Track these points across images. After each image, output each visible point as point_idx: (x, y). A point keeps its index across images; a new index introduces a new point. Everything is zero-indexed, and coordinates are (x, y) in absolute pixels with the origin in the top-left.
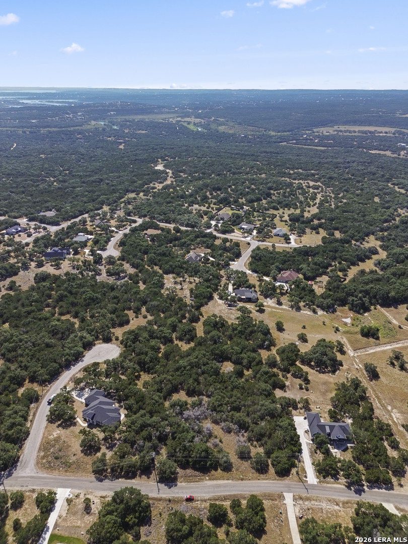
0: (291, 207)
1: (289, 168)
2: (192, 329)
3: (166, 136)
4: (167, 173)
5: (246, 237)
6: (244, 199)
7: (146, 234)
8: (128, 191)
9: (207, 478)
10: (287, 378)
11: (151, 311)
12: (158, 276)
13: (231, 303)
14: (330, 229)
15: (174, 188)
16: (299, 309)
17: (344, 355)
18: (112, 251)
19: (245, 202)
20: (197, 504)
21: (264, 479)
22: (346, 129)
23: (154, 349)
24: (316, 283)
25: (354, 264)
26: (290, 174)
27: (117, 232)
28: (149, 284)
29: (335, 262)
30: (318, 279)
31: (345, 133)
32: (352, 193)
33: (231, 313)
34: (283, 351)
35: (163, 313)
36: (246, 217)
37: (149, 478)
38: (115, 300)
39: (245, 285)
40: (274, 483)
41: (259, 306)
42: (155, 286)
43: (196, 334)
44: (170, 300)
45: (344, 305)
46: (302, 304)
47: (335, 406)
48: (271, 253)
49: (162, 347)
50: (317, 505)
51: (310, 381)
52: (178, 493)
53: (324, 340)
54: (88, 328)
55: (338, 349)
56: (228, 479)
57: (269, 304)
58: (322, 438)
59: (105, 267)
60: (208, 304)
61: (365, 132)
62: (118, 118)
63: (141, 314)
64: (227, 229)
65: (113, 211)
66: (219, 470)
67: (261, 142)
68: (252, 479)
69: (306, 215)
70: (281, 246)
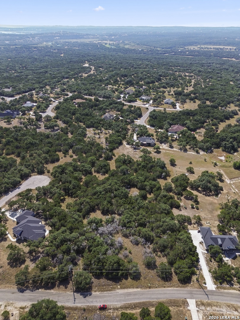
0: (175, 87)
1: (171, 66)
2: (106, 164)
3: (91, 50)
4: (91, 68)
5: (145, 105)
6: (143, 82)
7: (75, 102)
8: (64, 78)
9: (119, 287)
10: (181, 200)
11: (76, 153)
12: (82, 128)
13: (136, 147)
14: (203, 99)
15: (95, 76)
16: (186, 151)
17: (223, 183)
18: (50, 112)
19: (143, 84)
20: (110, 312)
21: (169, 287)
22: (205, 47)
23: (77, 179)
24: (197, 133)
25: (222, 121)
26: (173, 69)
27: (54, 102)
28: (76, 134)
29: (208, 120)
30: (198, 131)
31: (205, 49)
32: (215, 79)
33: (136, 154)
34: (177, 180)
35: (85, 153)
36: (145, 92)
37: (66, 288)
38: (49, 145)
39: (146, 135)
40: (178, 290)
41: (157, 149)
42: (80, 135)
43: (110, 168)
44: (91, 145)
45: (218, 148)
46: (188, 147)
47: (222, 222)
48: (164, 114)
49: (83, 177)
50: (218, 311)
51: (199, 202)
52: (92, 302)
53: (207, 172)
54: (26, 163)
55: (218, 178)
56: (137, 288)
57: (163, 147)
58: (215, 249)
59: (44, 123)
60: (118, 148)
61: (218, 49)
62: (61, 40)
63: (68, 154)
64: (132, 99)
65: (52, 88)
66: (129, 279)
67: (152, 53)
68: (159, 287)
69: (185, 91)
70: (170, 110)
